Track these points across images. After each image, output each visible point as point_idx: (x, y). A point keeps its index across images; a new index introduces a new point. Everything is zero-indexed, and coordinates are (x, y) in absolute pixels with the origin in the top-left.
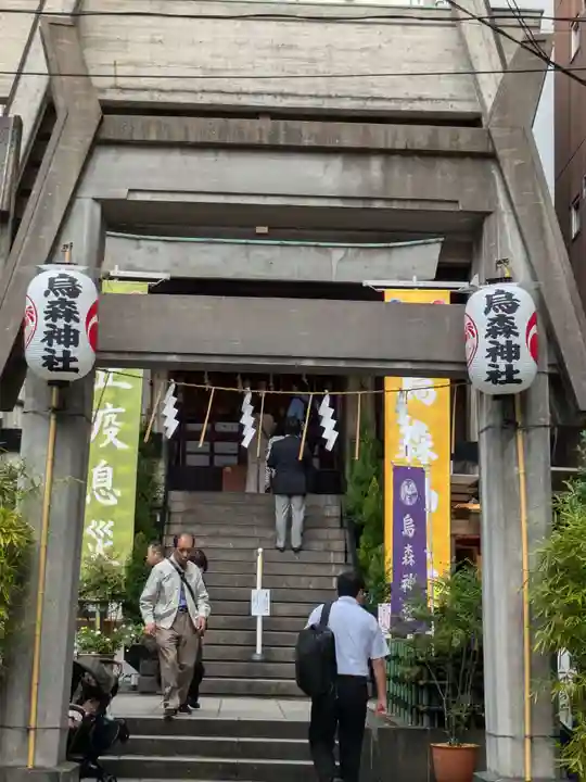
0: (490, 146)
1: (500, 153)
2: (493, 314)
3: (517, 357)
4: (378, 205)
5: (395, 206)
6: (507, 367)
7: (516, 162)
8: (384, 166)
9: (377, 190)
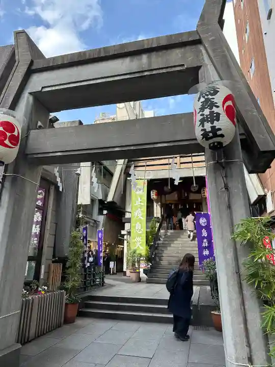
0: (198, 37)
1: (203, 37)
2: (202, 100)
3: (218, 120)
4: (146, 73)
5: (154, 72)
6: (211, 127)
7: (210, 39)
8: (148, 57)
9: (146, 67)
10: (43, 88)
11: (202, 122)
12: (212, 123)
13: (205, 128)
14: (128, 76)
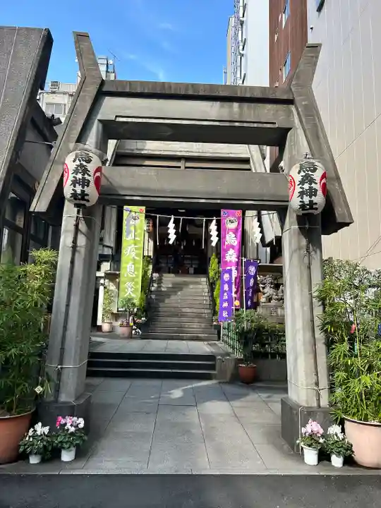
0: (291, 96)
1: (297, 99)
2: (302, 174)
3: (315, 195)
5: (245, 125)
6: (310, 201)
7: (303, 103)
8: (240, 107)
9: (236, 117)
10: (116, 116)
11: (302, 194)
12: (310, 197)
13: (304, 200)
14: (217, 123)
